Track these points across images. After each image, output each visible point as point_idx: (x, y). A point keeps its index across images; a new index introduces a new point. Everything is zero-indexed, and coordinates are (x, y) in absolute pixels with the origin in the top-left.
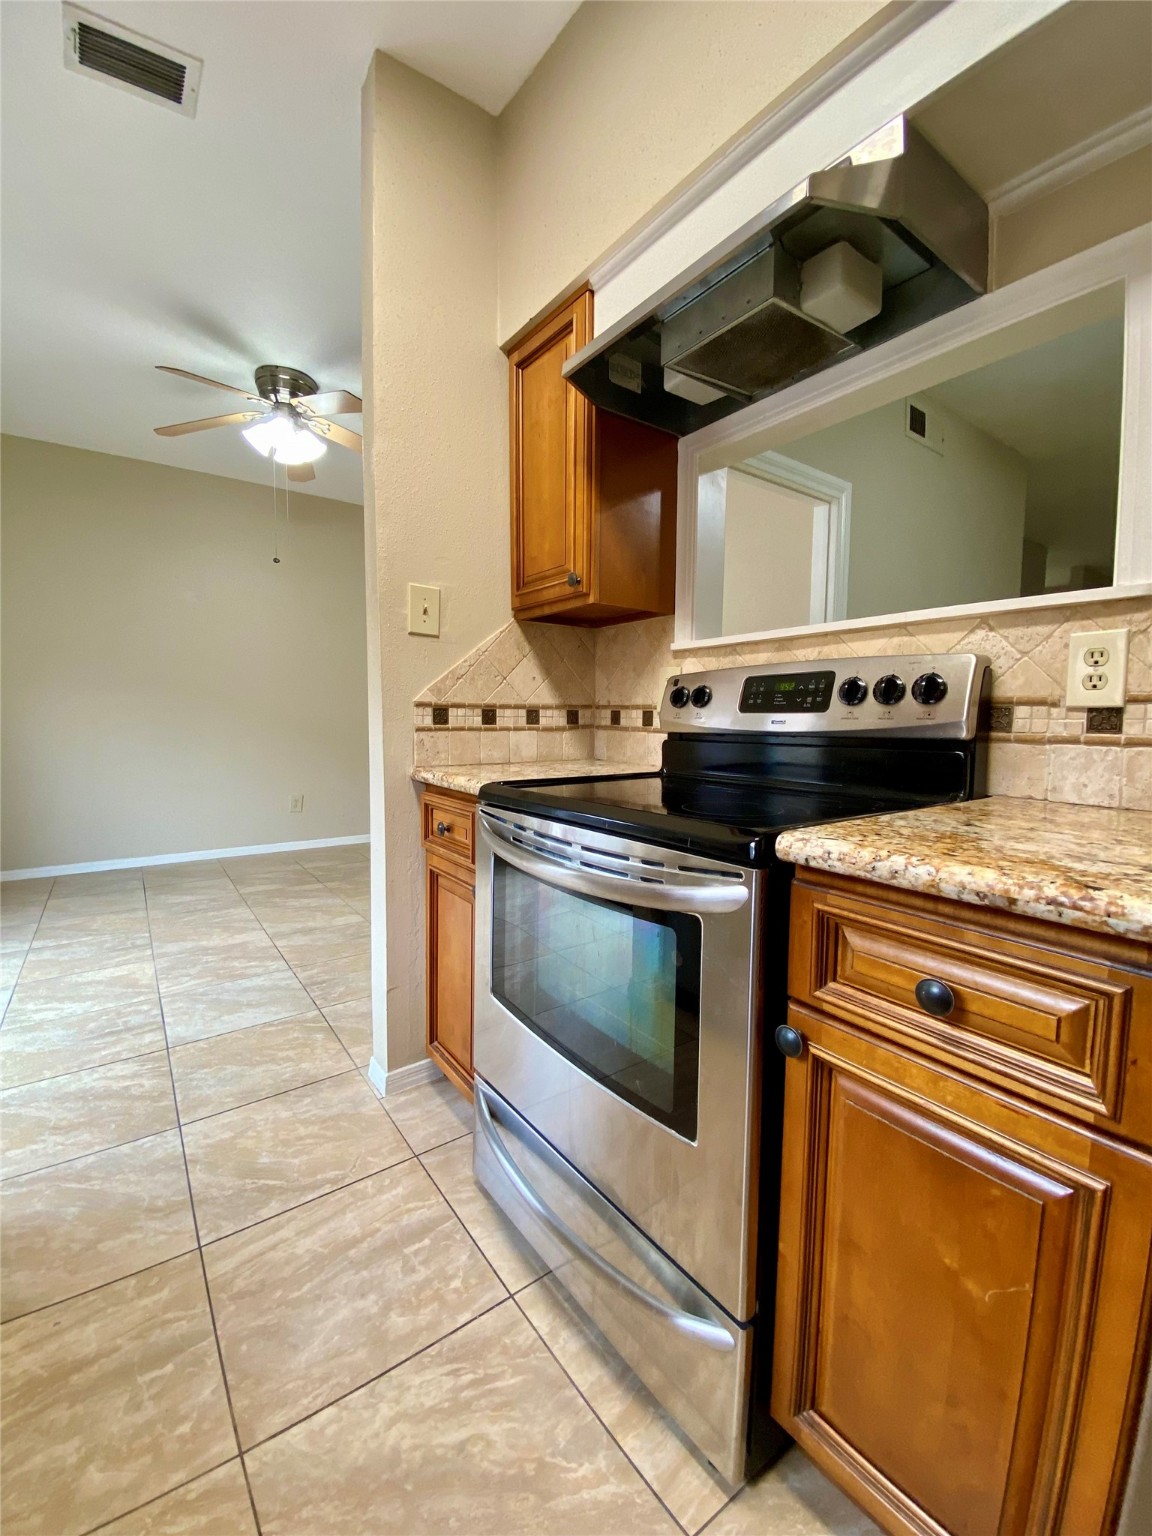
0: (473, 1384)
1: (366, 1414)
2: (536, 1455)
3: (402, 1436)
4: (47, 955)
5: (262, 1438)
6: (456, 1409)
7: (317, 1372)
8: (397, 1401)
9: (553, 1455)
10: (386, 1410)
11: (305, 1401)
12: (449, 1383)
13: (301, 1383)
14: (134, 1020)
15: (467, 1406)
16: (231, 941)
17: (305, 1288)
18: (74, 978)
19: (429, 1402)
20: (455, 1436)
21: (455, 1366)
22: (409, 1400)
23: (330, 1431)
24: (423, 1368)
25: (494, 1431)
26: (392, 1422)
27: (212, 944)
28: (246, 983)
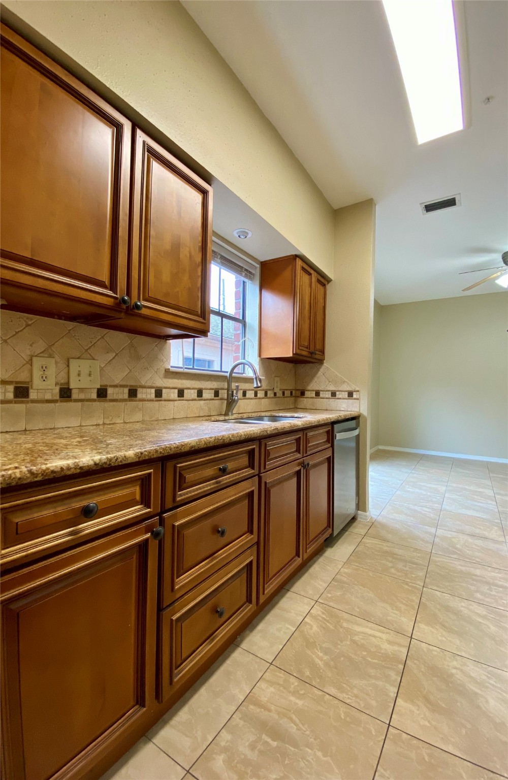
4: (415, 475)
14: (434, 499)
16: (477, 490)
18: (421, 484)
27: (470, 488)
28: (477, 504)
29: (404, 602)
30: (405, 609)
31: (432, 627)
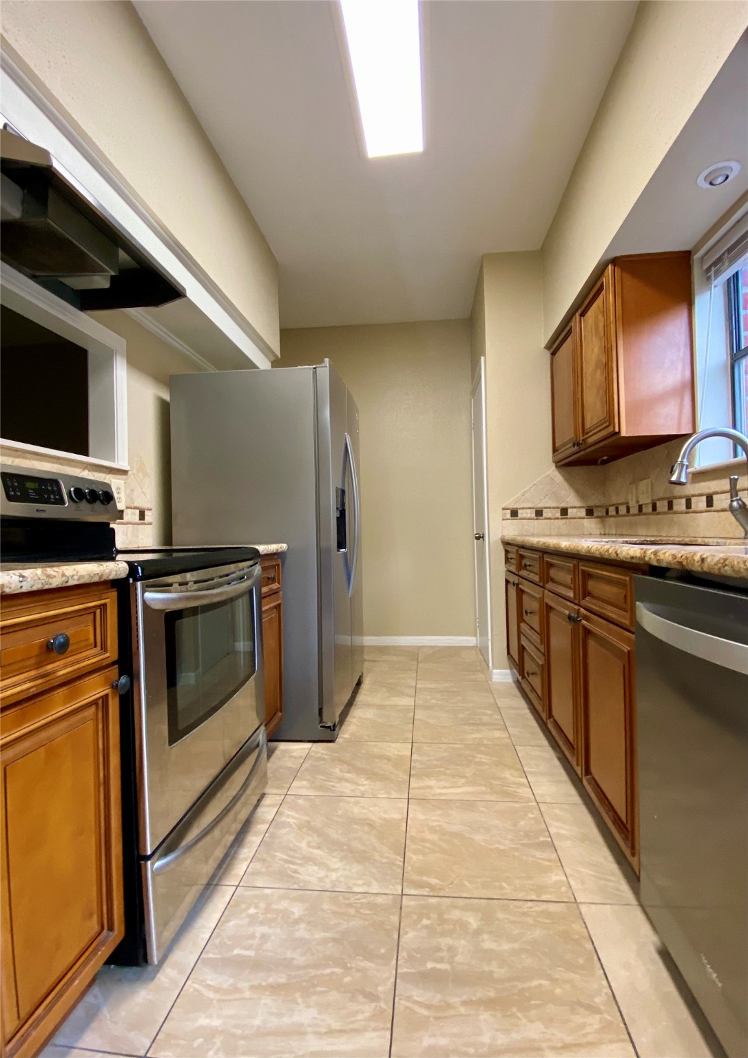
0: (293, 863)
1: (342, 879)
2: (299, 832)
3: (335, 863)
5: (390, 897)
6: (308, 860)
7: (352, 911)
8: (327, 876)
9: (294, 828)
10: (334, 876)
11: (365, 901)
12: (301, 870)
13: (361, 911)
15: (304, 858)
17: (328, 971)
19: (316, 868)
20: (317, 852)
21: (294, 874)
22: (322, 874)
23: (360, 882)
24: (305, 882)
25: (303, 845)
26: (334, 870)
29: (428, 845)
30: (422, 832)
31: (385, 819)
